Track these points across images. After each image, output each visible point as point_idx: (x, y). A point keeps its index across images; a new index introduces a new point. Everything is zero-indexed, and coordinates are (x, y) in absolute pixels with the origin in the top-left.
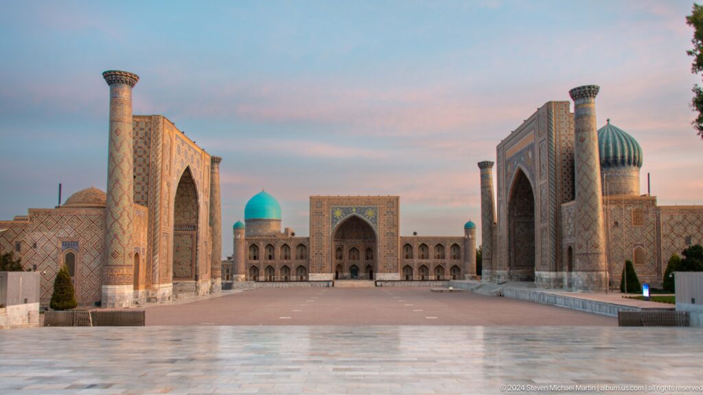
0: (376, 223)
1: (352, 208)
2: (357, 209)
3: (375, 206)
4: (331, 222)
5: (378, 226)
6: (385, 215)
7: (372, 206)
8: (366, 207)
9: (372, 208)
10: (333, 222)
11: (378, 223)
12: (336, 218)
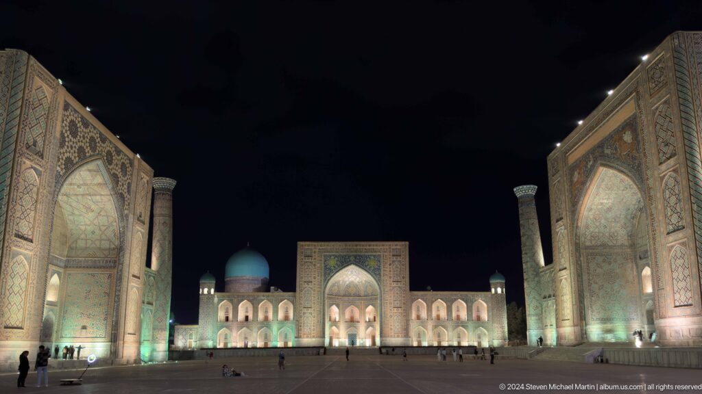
0: (380, 274)
1: (349, 256)
2: (355, 257)
3: (377, 254)
4: (323, 274)
5: (382, 278)
6: (390, 265)
7: (374, 254)
8: (366, 254)
9: (374, 256)
10: (325, 273)
11: (382, 273)
12: (330, 269)
